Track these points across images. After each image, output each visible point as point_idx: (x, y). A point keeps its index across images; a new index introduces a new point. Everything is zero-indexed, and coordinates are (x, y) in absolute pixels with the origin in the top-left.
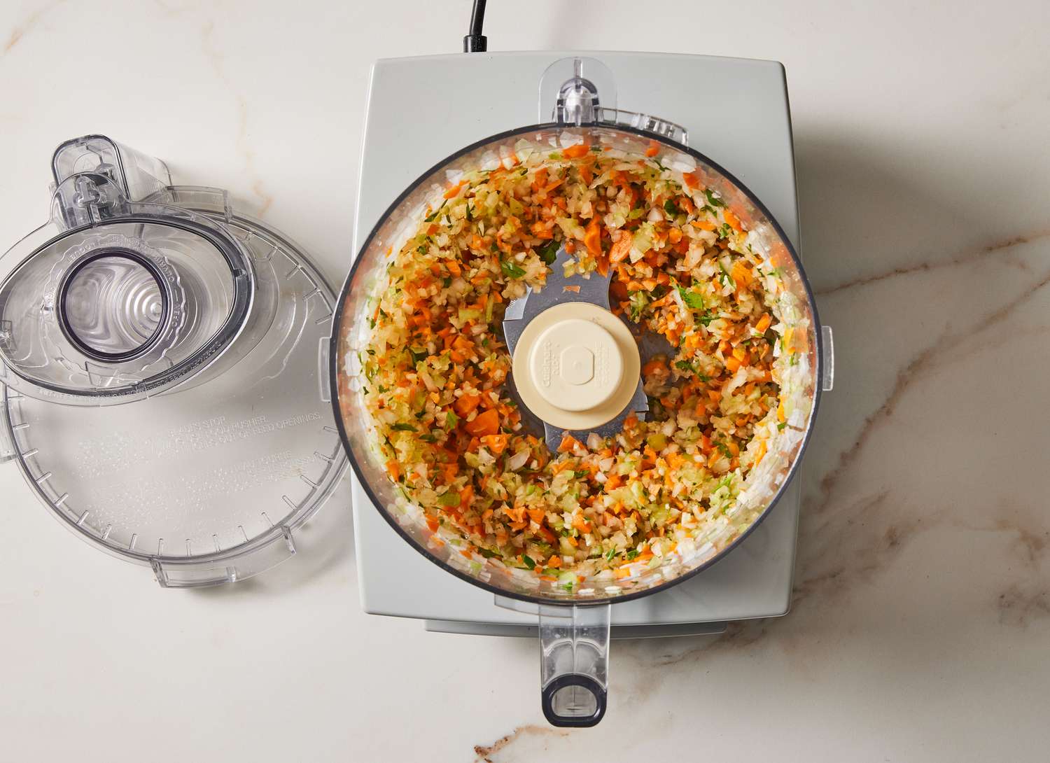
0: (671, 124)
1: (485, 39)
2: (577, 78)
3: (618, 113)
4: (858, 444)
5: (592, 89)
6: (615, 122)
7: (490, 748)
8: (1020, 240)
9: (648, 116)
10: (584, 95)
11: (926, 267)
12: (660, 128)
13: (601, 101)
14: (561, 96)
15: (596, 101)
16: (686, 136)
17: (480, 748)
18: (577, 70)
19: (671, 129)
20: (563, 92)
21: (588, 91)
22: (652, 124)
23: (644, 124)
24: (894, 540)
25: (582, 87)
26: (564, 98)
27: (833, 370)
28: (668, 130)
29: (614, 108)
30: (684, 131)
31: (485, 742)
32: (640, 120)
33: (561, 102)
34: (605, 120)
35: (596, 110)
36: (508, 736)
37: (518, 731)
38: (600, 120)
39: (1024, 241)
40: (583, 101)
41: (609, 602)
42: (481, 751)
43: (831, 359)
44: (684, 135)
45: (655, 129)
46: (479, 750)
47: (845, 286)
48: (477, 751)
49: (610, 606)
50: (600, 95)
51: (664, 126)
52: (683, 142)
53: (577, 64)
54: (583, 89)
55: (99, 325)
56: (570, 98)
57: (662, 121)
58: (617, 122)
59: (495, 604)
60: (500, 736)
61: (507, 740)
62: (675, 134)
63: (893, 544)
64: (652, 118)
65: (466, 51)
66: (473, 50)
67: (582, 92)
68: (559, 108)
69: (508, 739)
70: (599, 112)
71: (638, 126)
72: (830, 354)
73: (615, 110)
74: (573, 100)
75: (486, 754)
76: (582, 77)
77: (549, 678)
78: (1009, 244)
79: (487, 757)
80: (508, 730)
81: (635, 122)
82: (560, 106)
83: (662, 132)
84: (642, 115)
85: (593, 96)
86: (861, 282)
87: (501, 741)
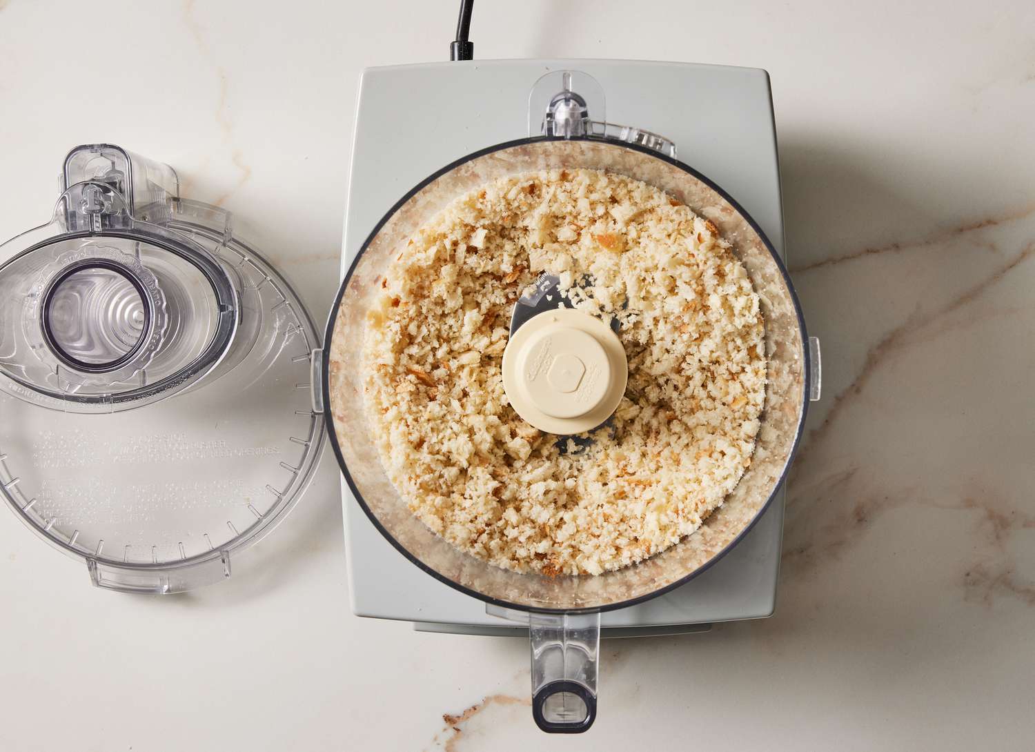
0: (659, 137)
1: (471, 45)
2: (567, 91)
3: (607, 126)
4: (827, 421)
5: (581, 102)
6: (603, 134)
7: (458, 717)
8: (990, 222)
9: (637, 129)
10: (573, 109)
11: (897, 247)
12: (648, 141)
13: (590, 113)
14: (550, 110)
15: (585, 114)
16: (674, 149)
17: (448, 716)
18: (565, 82)
19: (660, 142)
20: (553, 105)
21: (578, 105)
22: (641, 137)
23: (633, 138)
24: (861, 517)
25: (571, 100)
26: (553, 111)
27: (820, 380)
28: (656, 143)
29: (603, 122)
30: (672, 144)
31: (455, 711)
32: (629, 133)
33: (550, 115)
34: (593, 133)
35: (585, 123)
36: (478, 705)
37: (486, 701)
38: (589, 133)
39: (995, 223)
40: (572, 115)
41: (599, 609)
42: (449, 720)
43: (818, 370)
44: (672, 148)
45: (644, 142)
46: (448, 719)
47: (817, 265)
48: (446, 720)
49: (600, 614)
50: (589, 109)
51: (653, 139)
52: (672, 155)
53: (565, 77)
54: (572, 103)
55: (83, 336)
56: (560, 112)
57: (650, 134)
58: (606, 135)
59: (487, 612)
60: (468, 705)
61: (475, 709)
62: (663, 147)
63: (860, 520)
64: (641, 131)
65: (453, 59)
66: (460, 59)
67: (571, 105)
68: (548, 121)
69: (477, 707)
70: (588, 125)
71: (627, 140)
72: (818, 365)
73: (604, 124)
74: (562, 113)
75: (454, 723)
76: (571, 91)
77: (539, 685)
78: (980, 226)
79: (455, 726)
80: (477, 700)
81: (623, 135)
82: (549, 119)
83: (651, 145)
84: (631, 128)
85: (582, 110)
86: (832, 261)
87: (470, 710)
